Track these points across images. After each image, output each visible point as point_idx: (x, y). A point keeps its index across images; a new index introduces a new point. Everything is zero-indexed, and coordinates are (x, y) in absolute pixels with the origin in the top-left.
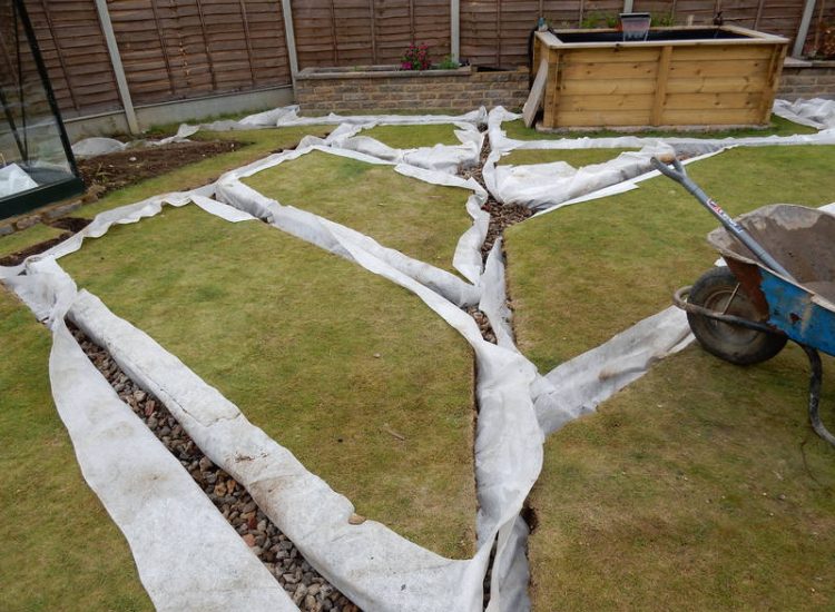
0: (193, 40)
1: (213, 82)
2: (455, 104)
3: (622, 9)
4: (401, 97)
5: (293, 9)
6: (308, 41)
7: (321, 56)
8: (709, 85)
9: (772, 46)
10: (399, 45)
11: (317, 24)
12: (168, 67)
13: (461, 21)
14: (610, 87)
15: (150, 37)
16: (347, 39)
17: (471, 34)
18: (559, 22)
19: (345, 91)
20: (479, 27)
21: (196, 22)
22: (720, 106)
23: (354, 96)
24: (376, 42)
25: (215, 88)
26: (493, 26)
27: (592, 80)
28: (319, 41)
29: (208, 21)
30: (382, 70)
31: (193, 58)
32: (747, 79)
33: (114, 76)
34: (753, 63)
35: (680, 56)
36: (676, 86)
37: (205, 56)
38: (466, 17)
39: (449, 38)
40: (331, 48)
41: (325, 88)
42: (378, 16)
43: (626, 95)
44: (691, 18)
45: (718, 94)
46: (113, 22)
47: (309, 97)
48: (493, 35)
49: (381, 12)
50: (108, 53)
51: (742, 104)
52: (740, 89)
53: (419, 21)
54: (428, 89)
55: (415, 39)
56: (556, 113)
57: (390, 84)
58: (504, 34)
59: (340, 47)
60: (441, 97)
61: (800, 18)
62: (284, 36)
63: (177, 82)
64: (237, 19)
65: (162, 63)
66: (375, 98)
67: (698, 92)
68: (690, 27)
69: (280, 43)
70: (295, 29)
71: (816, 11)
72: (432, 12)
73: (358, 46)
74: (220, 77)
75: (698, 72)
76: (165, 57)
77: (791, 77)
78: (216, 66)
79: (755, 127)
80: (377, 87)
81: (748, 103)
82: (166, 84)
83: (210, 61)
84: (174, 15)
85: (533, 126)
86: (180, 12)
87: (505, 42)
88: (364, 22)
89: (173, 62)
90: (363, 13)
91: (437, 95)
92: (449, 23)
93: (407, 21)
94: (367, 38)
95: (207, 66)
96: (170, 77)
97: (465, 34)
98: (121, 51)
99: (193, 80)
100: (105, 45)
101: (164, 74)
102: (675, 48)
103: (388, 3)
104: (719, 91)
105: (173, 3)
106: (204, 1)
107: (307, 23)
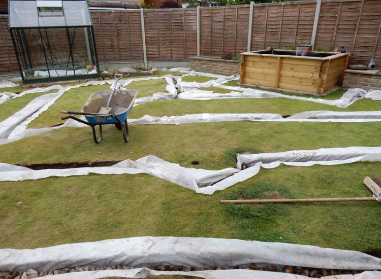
0: (167, 44)
1: (172, 57)
5: (200, 36)
6: (204, 47)
7: (206, 52)
8: (297, 74)
10: (231, 51)
11: (207, 42)
12: (159, 51)
13: (251, 44)
14: (261, 71)
15: (155, 42)
16: (215, 47)
21: (170, 38)
22: (302, 84)
23: (205, 66)
25: (172, 59)
27: (255, 67)
28: (207, 47)
30: (213, 58)
31: (166, 49)
32: (313, 74)
33: (143, 52)
34: (314, 67)
35: (283, 61)
36: (284, 73)
39: (247, 50)
40: (210, 50)
41: (197, 62)
43: (266, 74)
44: (336, 49)
45: (300, 78)
46: (146, 37)
49: (226, 39)
50: (143, 45)
51: (311, 84)
52: (310, 78)
53: (237, 43)
54: (226, 66)
57: (215, 63)
59: (212, 50)
62: (197, 45)
63: (161, 56)
64: (182, 38)
65: (157, 50)
66: (210, 67)
67: (293, 77)
69: (194, 47)
70: (200, 43)
72: (242, 40)
73: (217, 50)
74: (174, 55)
75: (292, 69)
76: (159, 48)
78: (173, 52)
80: (211, 64)
81: (313, 84)
82: (158, 56)
83: (171, 50)
84: (163, 36)
86: (165, 35)
88: (220, 42)
89: (161, 49)
90: (220, 39)
92: (247, 44)
93: (234, 43)
94: (220, 48)
95: (170, 52)
96: (159, 54)
97: (253, 49)
98: (146, 45)
99: (166, 55)
101: (157, 53)
103: (228, 36)
104: (301, 77)
105: (163, 33)
106: (173, 32)
107: (204, 41)
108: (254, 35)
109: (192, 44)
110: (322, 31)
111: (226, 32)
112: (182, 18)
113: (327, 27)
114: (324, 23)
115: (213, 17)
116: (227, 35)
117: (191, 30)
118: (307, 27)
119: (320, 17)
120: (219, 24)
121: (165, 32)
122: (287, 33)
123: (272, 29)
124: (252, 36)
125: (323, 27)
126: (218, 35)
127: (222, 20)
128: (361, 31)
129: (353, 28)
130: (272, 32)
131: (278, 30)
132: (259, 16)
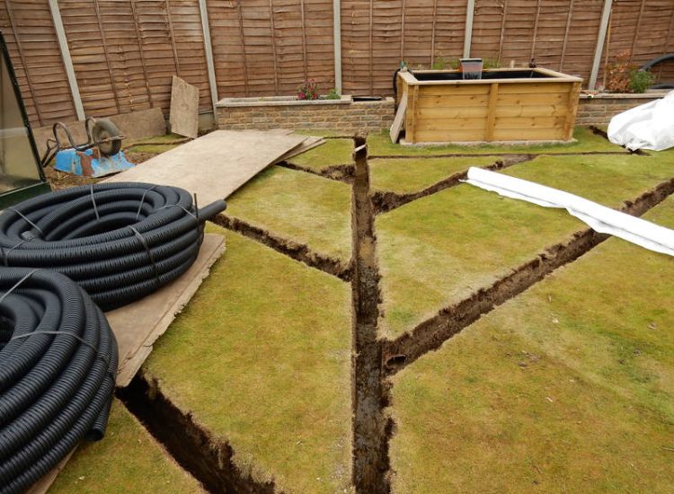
0: (135, 77)
2: (339, 125)
3: (462, 56)
4: (298, 121)
5: (214, 55)
6: (226, 78)
7: (235, 89)
8: (526, 111)
9: (571, 83)
10: (297, 81)
11: (233, 66)
12: (116, 98)
13: (343, 64)
14: (455, 112)
15: (103, 75)
16: (255, 77)
17: (350, 73)
18: (415, 65)
19: (255, 115)
20: (356, 68)
21: (139, 64)
22: (535, 127)
23: (261, 119)
24: (278, 79)
26: (366, 68)
27: (441, 107)
28: (234, 78)
29: (148, 63)
31: (136, 91)
32: (553, 106)
33: (73, 104)
34: (557, 95)
35: (504, 91)
36: (501, 111)
37: (145, 89)
38: (347, 61)
39: (334, 76)
40: (243, 83)
41: (238, 114)
42: (279, 60)
43: (466, 119)
44: (513, 62)
45: (533, 118)
46: (74, 64)
47: (226, 121)
48: (367, 74)
49: (282, 56)
50: (69, 87)
51: (552, 126)
52: (550, 115)
53: (310, 63)
54: (318, 115)
55: (308, 77)
56: (414, 132)
57: (289, 111)
58: (375, 73)
59: (250, 83)
60: (328, 120)
61: (592, 63)
62: (207, 74)
63: (123, 109)
64: (171, 62)
65: (111, 95)
66: (277, 121)
67: (519, 117)
68: (512, 68)
69: (204, 79)
70: (216, 70)
71: (603, 57)
72: (320, 57)
73: (264, 82)
75: (518, 102)
76: (114, 90)
77: (587, 105)
78: (153, 97)
79: (561, 142)
80: (279, 113)
81: (556, 124)
82: (115, 110)
83: (149, 93)
84: (122, 58)
85: (398, 142)
86: (126, 57)
87: (376, 79)
88: (269, 64)
89: (121, 93)
90: (269, 58)
91: (325, 118)
92: (333, 65)
93: (302, 64)
94: (272, 76)
95: (147, 97)
96: (118, 105)
97: (346, 73)
98: (79, 86)
99: (136, 107)
100: (67, 81)
101: (113, 103)
102: (501, 85)
103: (286, 50)
104: (533, 115)
105: (120, 50)
106: (144, 48)
107: (225, 65)
108: (347, 45)
109: (197, 73)
110: (480, 33)
111: (279, 43)
112: (164, 13)
113: (487, 26)
114: (482, 18)
115: (243, 10)
116: (282, 47)
117: (189, 40)
118: (454, 27)
119: (476, 9)
120: (259, 24)
121: (126, 49)
122: (416, 39)
123: (386, 31)
124: (343, 49)
125: (481, 26)
126: (262, 50)
127: (267, 15)
128: (542, 32)
129: (529, 26)
130: (385, 37)
131: (397, 34)
132: (353, 8)
